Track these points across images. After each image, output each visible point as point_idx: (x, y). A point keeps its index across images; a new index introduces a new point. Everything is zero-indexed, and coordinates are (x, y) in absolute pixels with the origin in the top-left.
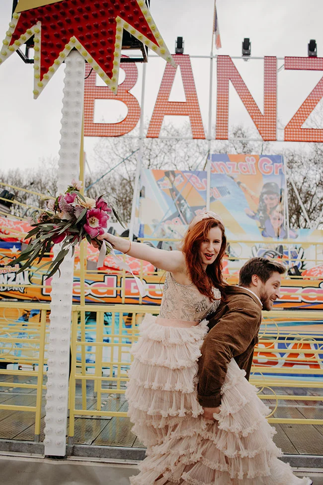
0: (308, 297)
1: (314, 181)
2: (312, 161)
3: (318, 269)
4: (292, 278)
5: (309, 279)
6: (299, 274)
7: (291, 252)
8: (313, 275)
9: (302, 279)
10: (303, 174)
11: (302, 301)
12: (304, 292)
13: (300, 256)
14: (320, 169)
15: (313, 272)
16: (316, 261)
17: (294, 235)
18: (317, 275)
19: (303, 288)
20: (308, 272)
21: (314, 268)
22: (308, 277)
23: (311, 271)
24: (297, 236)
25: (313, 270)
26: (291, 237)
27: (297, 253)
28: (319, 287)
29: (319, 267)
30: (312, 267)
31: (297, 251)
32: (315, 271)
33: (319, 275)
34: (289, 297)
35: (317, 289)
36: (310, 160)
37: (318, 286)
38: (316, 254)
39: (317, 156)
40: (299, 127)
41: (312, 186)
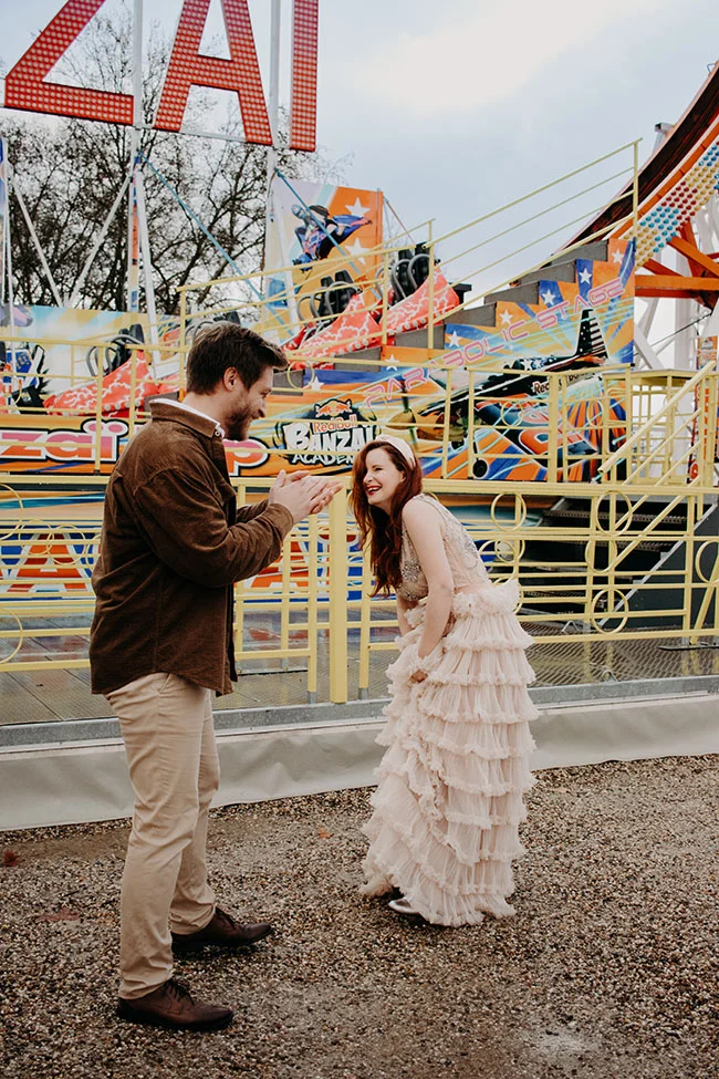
0: (58, 449)
1: (65, 197)
2: (63, 150)
3: (79, 394)
4: (22, 412)
5: (59, 414)
6: (39, 403)
7: (17, 355)
8: (67, 407)
9: (45, 413)
10: (42, 179)
11: (48, 458)
12: (50, 440)
13: (35, 364)
14: (77, 169)
15: (68, 399)
16: (72, 378)
17: (23, 318)
18: (75, 407)
19: (50, 432)
20: (56, 400)
21: (70, 392)
22: (59, 410)
23: (64, 397)
24: (30, 322)
25: (67, 395)
26: (18, 323)
27: (30, 357)
28: (82, 431)
29: (79, 391)
30: (66, 390)
31: (29, 353)
32: (71, 397)
33: (80, 406)
34: (21, 450)
35: (77, 434)
36: (57, 148)
37: (79, 428)
38: (73, 362)
39: (73, 141)
40: (38, 79)
41: (59, 207)
